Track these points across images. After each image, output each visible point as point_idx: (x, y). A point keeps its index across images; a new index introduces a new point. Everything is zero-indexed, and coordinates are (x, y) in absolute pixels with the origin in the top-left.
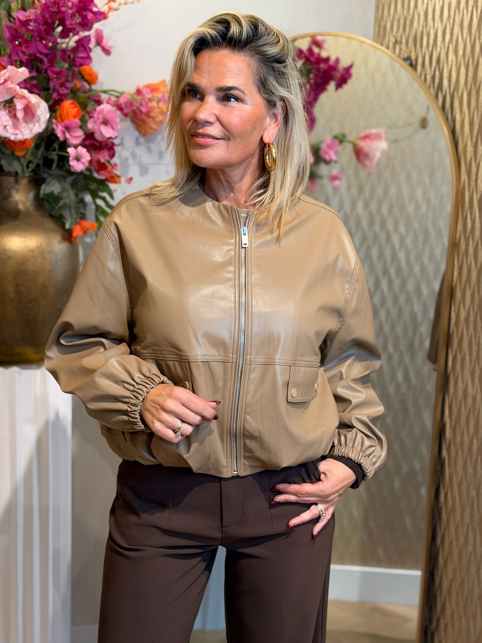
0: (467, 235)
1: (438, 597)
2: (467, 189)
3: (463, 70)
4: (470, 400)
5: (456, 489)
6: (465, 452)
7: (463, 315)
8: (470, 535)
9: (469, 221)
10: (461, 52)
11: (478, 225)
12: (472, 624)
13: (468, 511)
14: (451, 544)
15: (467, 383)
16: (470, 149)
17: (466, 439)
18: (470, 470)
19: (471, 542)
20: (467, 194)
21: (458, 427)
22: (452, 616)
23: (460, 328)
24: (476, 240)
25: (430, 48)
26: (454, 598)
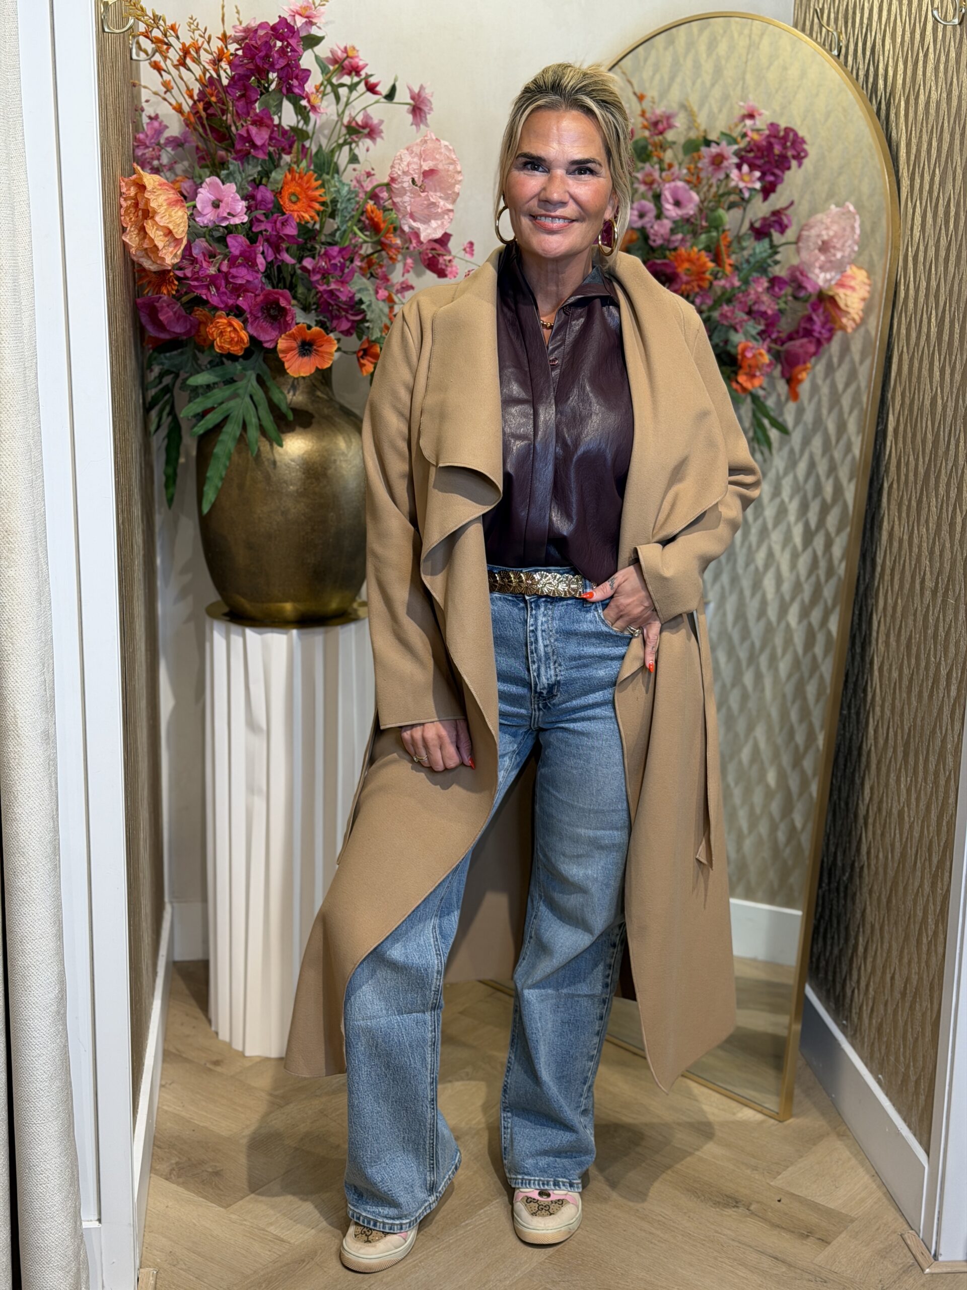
3: (901, 66)
5: (876, 675)
8: (891, 734)
12: (890, 856)
13: (889, 701)
25: (864, 31)
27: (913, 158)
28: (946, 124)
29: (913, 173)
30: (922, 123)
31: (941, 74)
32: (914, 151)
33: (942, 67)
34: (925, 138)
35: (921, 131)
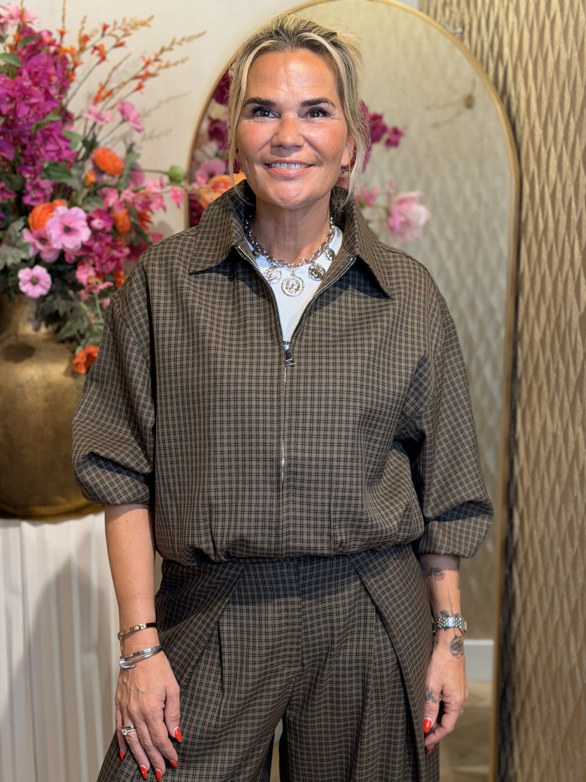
0: (539, 238)
1: (522, 677)
2: (536, 181)
3: (526, 34)
4: (550, 439)
5: (537, 546)
6: (547, 501)
7: (538, 336)
8: (557, 601)
9: (540, 221)
10: (523, 12)
11: (551, 225)
12: (562, 707)
13: (552, 573)
14: (534, 612)
15: (546, 418)
16: (538, 132)
17: (547, 486)
18: (553, 523)
19: (557, 608)
20: (537, 188)
21: (537, 472)
22: (539, 698)
23: (535, 351)
24: (549, 243)
25: (487, 9)
26: (540, 677)
27: (544, 110)
28: (579, 79)
29: (546, 124)
30: (552, 81)
31: (571, 36)
32: (545, 104)
33: (571, 30)
34: (557, 93)
35: (552, 87)
